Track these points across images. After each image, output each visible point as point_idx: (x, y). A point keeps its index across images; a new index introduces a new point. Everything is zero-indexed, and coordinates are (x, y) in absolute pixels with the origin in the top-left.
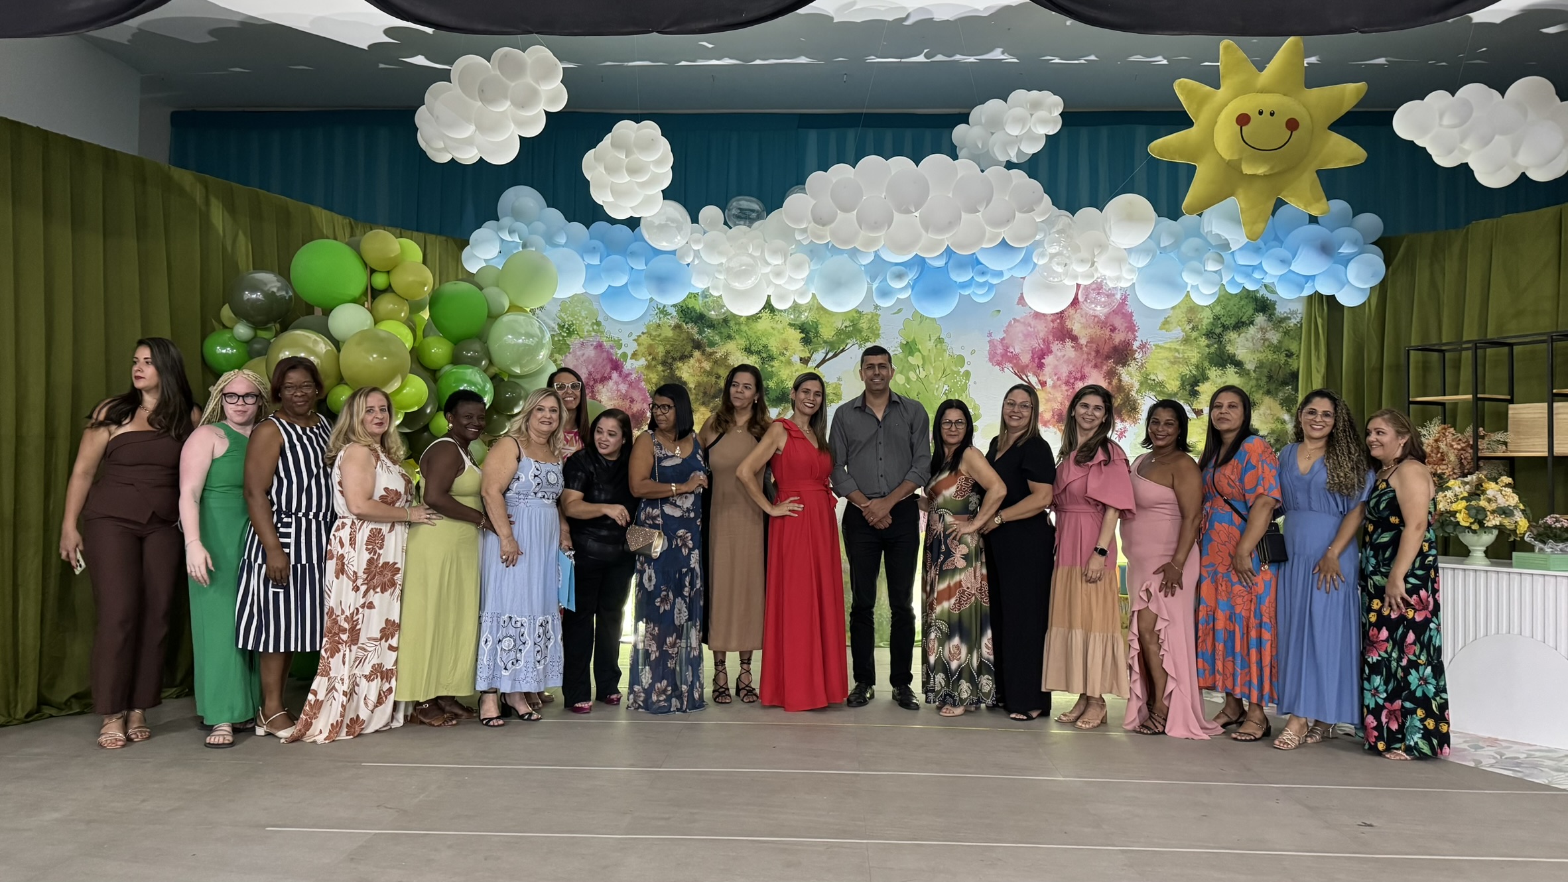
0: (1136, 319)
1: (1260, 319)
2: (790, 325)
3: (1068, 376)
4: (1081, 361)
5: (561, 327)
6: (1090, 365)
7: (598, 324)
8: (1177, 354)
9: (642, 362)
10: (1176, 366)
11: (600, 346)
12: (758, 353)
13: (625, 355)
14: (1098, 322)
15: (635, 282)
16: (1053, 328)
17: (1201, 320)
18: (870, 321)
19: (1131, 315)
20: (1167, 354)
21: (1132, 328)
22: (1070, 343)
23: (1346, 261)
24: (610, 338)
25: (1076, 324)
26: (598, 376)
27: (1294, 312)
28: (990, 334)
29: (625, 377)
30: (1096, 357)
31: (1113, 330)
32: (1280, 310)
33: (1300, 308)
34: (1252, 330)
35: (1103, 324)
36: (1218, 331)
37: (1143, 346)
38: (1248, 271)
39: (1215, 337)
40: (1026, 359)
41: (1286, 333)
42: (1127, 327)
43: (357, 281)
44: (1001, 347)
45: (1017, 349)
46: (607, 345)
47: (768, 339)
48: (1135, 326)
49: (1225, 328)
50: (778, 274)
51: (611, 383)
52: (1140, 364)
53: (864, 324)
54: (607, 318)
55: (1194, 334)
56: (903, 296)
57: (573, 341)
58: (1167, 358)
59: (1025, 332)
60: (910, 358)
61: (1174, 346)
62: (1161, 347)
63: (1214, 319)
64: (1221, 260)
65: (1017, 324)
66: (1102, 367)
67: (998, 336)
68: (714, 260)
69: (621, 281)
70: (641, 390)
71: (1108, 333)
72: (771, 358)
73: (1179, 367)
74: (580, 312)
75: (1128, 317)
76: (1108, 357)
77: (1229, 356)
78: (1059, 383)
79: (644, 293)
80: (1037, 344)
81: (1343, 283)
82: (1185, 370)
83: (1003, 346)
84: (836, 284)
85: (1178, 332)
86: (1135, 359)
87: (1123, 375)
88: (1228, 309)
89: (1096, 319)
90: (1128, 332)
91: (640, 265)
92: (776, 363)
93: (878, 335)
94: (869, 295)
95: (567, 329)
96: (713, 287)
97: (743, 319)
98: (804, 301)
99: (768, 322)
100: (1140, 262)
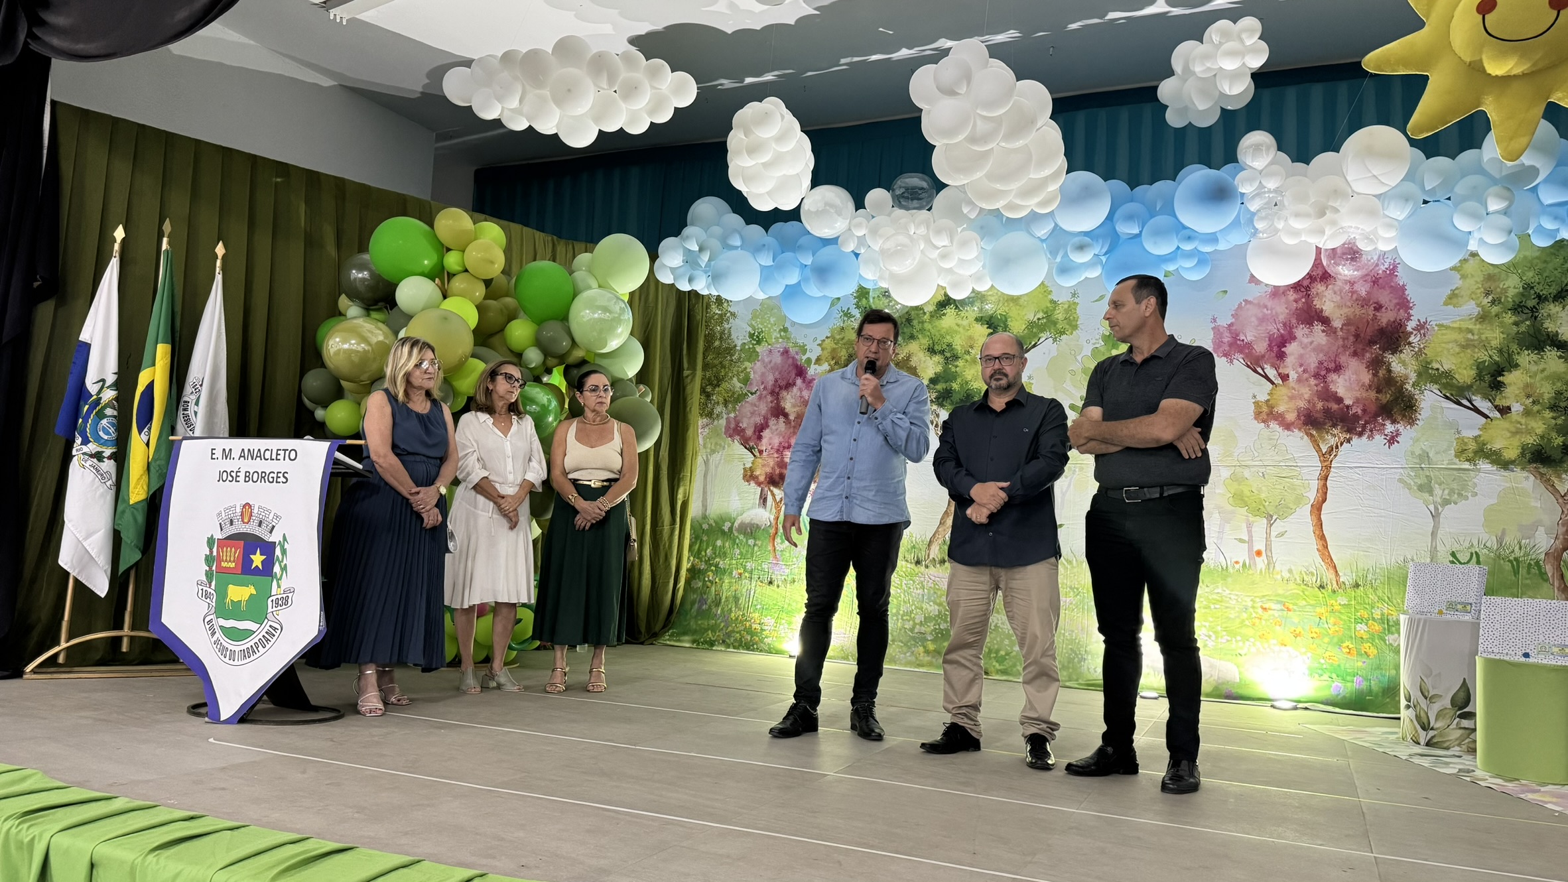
0: (1412, 293)
2: (977, 320)
3: (1318, 368)
4: (1334, 348)
5: (751, 336)
6: (1348, 353)
7: (785, 330)
8: (1470, 336)
10: (1469, 351)
11: (786, 352)
12: (942, 352)
13: (809, 360)
14: (1357, 300)
16: (1297, 309)
17: (1505, 290)
18: (1067, 311)
19: (1403, 288)
20: (1456, 336)
21: (1404, 304)
22: (1319, 327)
24: (796, 345)
25: (1328, 303)
26: (783, 383)
28: (1214, 320)
30: (1354, 343)
31: (1379, 307)
35: (1364, 302)
36: (1531, 303)
37: (1421, 327)
39: (1527, 311)
40: (1261, 347)
42: (1398, 304)
44: (1228, 335)
45: (1249, 336)
46: (792, 351)
47: (952, 337)
48: (1408, 302)
49: (1542, 299)
50: (944, 256)
51: (795, 389)
52: (1417, 349)
53: (1059, 315)
54: (794, 324)
55: (1495, 309)
56: (1095, 272)
57: (762, 348)
58: (1456, 341)
59: (1260, 315)
61: (1464, 325)
62: (1447, 327)
63: (1523, 288)
64: (1508, 196)
65: (1248, 306)
66: (1363, 356)
67: (1225, 321)
68: (878, 245)
69: (793, 278)
71: (1371, 311)
72: (956, 357)
73: (1474, 353)
74: (769, 320)
75: (1400, 293)
76: (1371, 342)
77: (1548, 335)
78: (1306, 375)
80: (1274, 329)
82: (1483, 356)
83: (1230, 333)
84: (1007, 261)
85: (1470, 308)
86: (1410, 343)
87: (1393, 364)
88: (1545, 275)
89: (1355, 297)
90: (1399, 310)
91: (808, 260)
92: (960, 363)
93: (1075, 327)
94: (1049, 274)
95: (757, 338)
96: (881, 278)
97: (927, 317)
98: (982, 288)
99: (950, 318)
100: (1399, 213)
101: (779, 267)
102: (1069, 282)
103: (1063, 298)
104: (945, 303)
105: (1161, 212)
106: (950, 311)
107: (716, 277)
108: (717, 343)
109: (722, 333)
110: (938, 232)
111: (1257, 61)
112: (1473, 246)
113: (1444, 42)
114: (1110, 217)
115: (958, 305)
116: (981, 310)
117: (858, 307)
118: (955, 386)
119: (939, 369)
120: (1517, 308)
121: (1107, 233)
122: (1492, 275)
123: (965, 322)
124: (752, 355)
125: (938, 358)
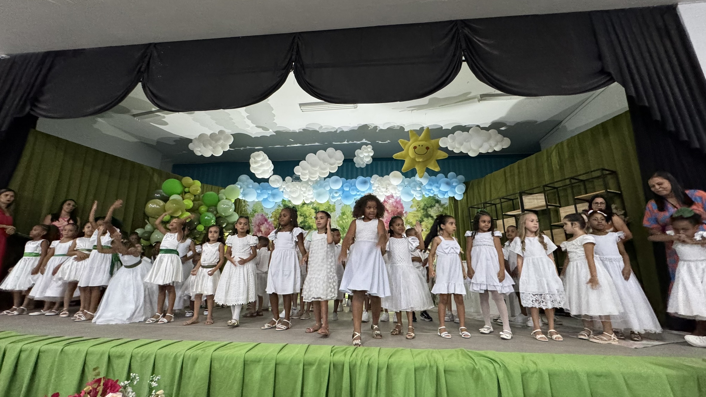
0: (404, 205)
1: (437, 205)
2: (312, 208)
5: (253, 210)
7: (262, 209)
8: (415, 215)
9: (273, 219)
10: (415, 218)
11: (262, 215)
12: (303, 216)
13: (269, 217)
14: (393, 206)
15: (269, 197)
17: (421, 205)
18: (333, 207)
20: (412, 214)
21: (402, 208)
23: (454, 187)
24: (265, 213)
26: (261, 223)
27: (446, 203)
29: (268, 223)
31: (398, 208)
32: (442, 202)
33: (447, 201)
34: (435, 208)
35: (395, 207)
36: (426, 208)
37: (406, 212)
38: (429, 190)
39: (425, 210)
41: (444, 208)
43: (179, 189)
46: (264, 215)
47: (306, 212)
49: (428, 207)
50: (304, 193)
51: (264, 225)
53: (331, 208)
54: (265, 208)
55: (419, 209)
56: (339, 198)
57: (256, 214)
58: (412, 216)
60: (344, 217)
61: (414, 212)
63: (424, 205)
64: (420, 187)
68: (288, 190)
69: (266, 196)
70: (272, 226)
71: (396, 209)
72: (307, 217)
75: (401, 205)
77: (429, 215)
79: (271, 200)
81: (455, 193)
82: (417, 219)
84: (319, 195)
85: (415, 209)
88: (427, 203)
91: (270, 192)
92: (308, 218)
93: (335, 211)
94: (329, 198)
95: (255, 211)
96: (289, 197)
97: (300, 207)
98: (313, 201)
99: (305, 208)
100: (401, 189)
101: (262, 194)
102: (334, 200)
103: (332, 204)
104: (304, 204)
105: (353, 186)
106: (305, 206)
107: (244, 195)
108: (243, 212)
109: (245, 209)
110: (303, 187)
111: (372, 154)
112: (414, 196)
113: (407, 154)
114: (342, 186)
115: (308, 204)
116: (313, 206)
117: (282, 204)
118: (306, 224)
119: (303, 220)
120: (423, 209)
121: (342, 189)
122: (418, 202)
123: (309, 209)
124: (253, 216)
125: (302, 217)
